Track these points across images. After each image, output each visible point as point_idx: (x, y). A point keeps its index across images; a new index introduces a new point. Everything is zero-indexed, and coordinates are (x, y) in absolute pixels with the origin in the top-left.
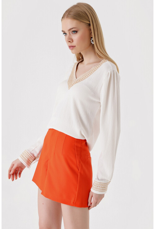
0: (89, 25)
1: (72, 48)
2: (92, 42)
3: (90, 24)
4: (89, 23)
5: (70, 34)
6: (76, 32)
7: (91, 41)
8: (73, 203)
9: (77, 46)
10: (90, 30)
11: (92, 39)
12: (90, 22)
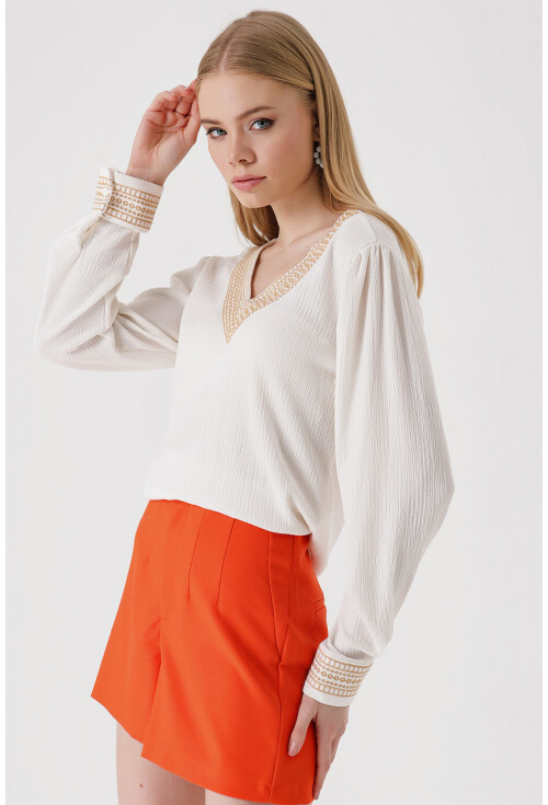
0: (312, 95)
1: (253, 185)
2: (318, 162)
3: (315, 91)
4: (310, 87)
5: (241, 130)
6: (267, 123)
7: (316, 156)
8: (267, 788)
9: (269, 178)
10: (315, 115)
11: (318, 149)
12: (313, 83)
